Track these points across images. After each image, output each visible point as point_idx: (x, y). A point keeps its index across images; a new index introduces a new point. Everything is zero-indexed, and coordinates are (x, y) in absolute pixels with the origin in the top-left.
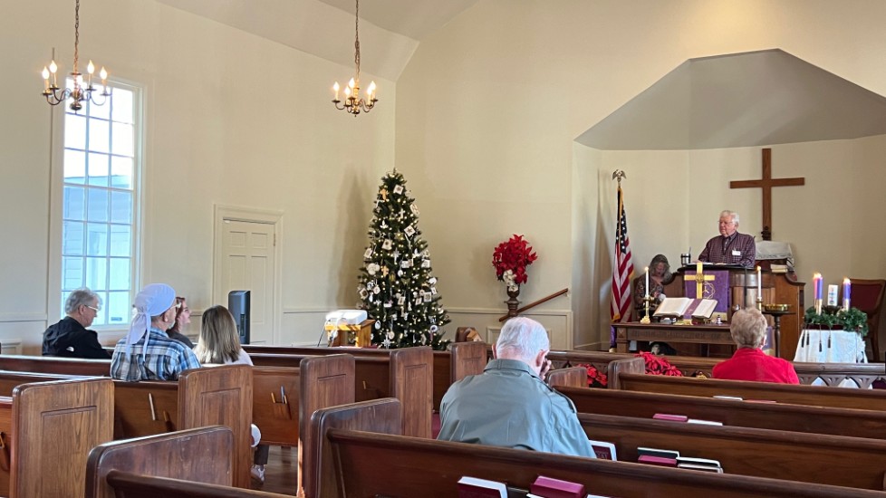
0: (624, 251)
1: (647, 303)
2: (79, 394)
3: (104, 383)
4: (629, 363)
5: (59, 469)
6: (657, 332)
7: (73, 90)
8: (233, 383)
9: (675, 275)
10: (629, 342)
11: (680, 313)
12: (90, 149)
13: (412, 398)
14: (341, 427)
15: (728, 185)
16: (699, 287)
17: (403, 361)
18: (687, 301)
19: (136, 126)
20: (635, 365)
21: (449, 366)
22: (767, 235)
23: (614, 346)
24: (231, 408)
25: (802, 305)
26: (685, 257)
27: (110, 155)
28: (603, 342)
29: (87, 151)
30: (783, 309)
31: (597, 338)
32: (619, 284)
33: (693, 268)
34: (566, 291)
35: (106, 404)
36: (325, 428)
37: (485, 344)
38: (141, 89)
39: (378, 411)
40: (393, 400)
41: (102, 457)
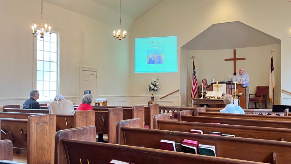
0: (195, 79)
1: (202, 93)
2: (46, 118)
4: (201, 109)
5: (41, 140)
6: (206, 101)
7: (41, 32)
8: (89, 116)
9: (210, 85)
10: (198, 104)
11: (212, 96)
12: (44, 50)
14: (125, 126)
15: (224, 60)
17: (136, 109)
19: (57, 43)
20: (203, 110)
22: (235, 74)
24: (89, 122)
26: (213, 80)
27: (50, 52)
28: (189, 105)
29: (44, 51)
30: (241, 94)
32: (194, 89)
33: (216, 83)
34: (179, 90)
35: (54, 121)
36: (121, 126)
37: (158, 105)
38: (59, 33)
39: (135, 122)
40: (139, 119)
41: (60, 134)
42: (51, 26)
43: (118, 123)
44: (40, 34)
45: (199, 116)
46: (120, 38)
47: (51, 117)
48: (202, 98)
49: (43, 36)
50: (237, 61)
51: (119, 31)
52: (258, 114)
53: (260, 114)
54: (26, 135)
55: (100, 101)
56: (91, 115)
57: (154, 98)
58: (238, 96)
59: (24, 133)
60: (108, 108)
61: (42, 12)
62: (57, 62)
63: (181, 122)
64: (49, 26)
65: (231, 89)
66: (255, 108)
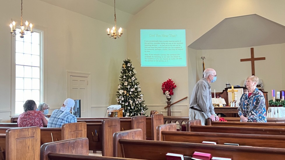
2: (28, 132)
3: (37, 128)
5: (22, 158)
8: (80, 128)
9: (224, 91)
14: (123, 138)
15: (240, 60)
16: (233, 94)
17: (136, 120)
19: (40, 45)
24: (79, 137)
26: (228, 84)
33: (230, 88)
34: (187, 97)
35: (38, 136)
36: (118, 139)
37: (163, 115)
38: (41, 32)
39: (135, 133)
40: (140, 129)
41: (46, 147)
42: (32, 24)
43: (115, 134)
44: (20, 33)
45: (212, 125)
46: (115, 36)
47: (34, 132)
49: (24, 35)
50: (255, 62)
51: (114, 28)
54: (4, 153)
56: (82, 128)
59: (2, 150)
60: (102, 120)
61: (22, 7)
62: (40, 67)
63: (190, 132)
64: (29, 24)
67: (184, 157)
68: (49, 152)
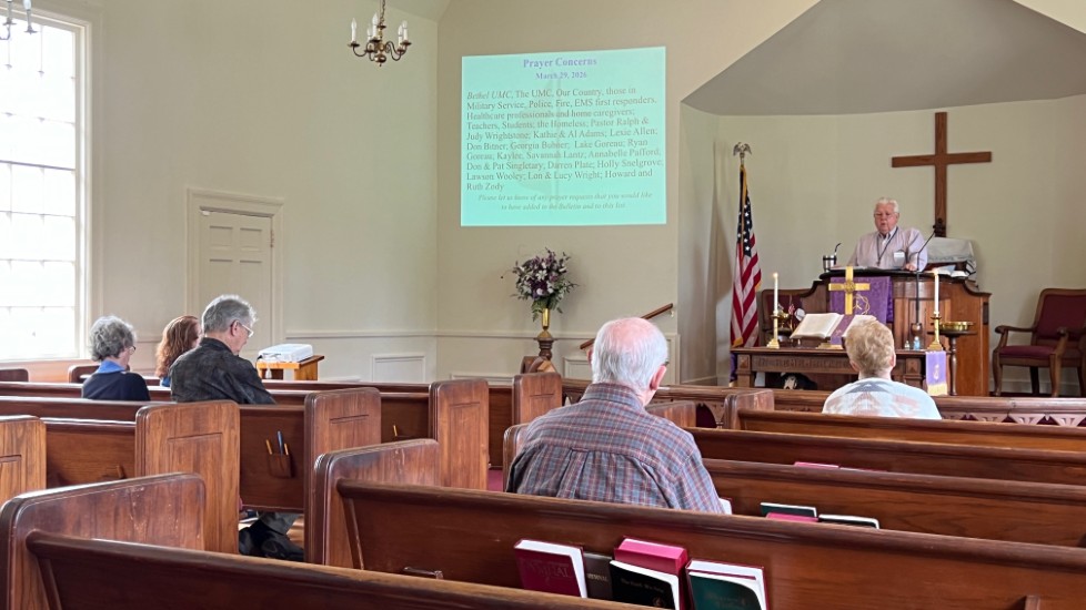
0: (748, 253)
1: (776, 322)
3: (32, 424)
4: (752, 397)
6: (790, 359)
8: (212, 427)
9: (816, 284)
10: (754, 375)
11: (826, 333)
13: (459, 447)
14: (357, 476)
15: (889, 162)
16: (849, 299)
17: (448, 398)
18: (836, 318)
20: (762, 400)
21: (510, 406)
22: (940, 230)
23: (734, 377)
24: (209, 459)
25: (986, 323)
26: (829, 259)
28: (719, 375)
30: (961, 328)
31: (713, 370)
32: (742, 300)
33: (842, 274)
34: (671, 307)
35: (35, 454)
38: (83, 28)
41: (19, 512)
45: (741, 428)
46: (379, 53)
47: (19, 436)
48: (774, 344)
50: (952, 170)
51: (376, 19)
52: (1034, 423)
53: (1043, 421)
55: (286, 357)
56: (219, 424)
57: (551, 342)
58: (948, 333)
60: (308, 393)
62: (77, 171)
65: (917, 300)
66: (1030, 391)
67: (584, 559)
68: (35, 530)
